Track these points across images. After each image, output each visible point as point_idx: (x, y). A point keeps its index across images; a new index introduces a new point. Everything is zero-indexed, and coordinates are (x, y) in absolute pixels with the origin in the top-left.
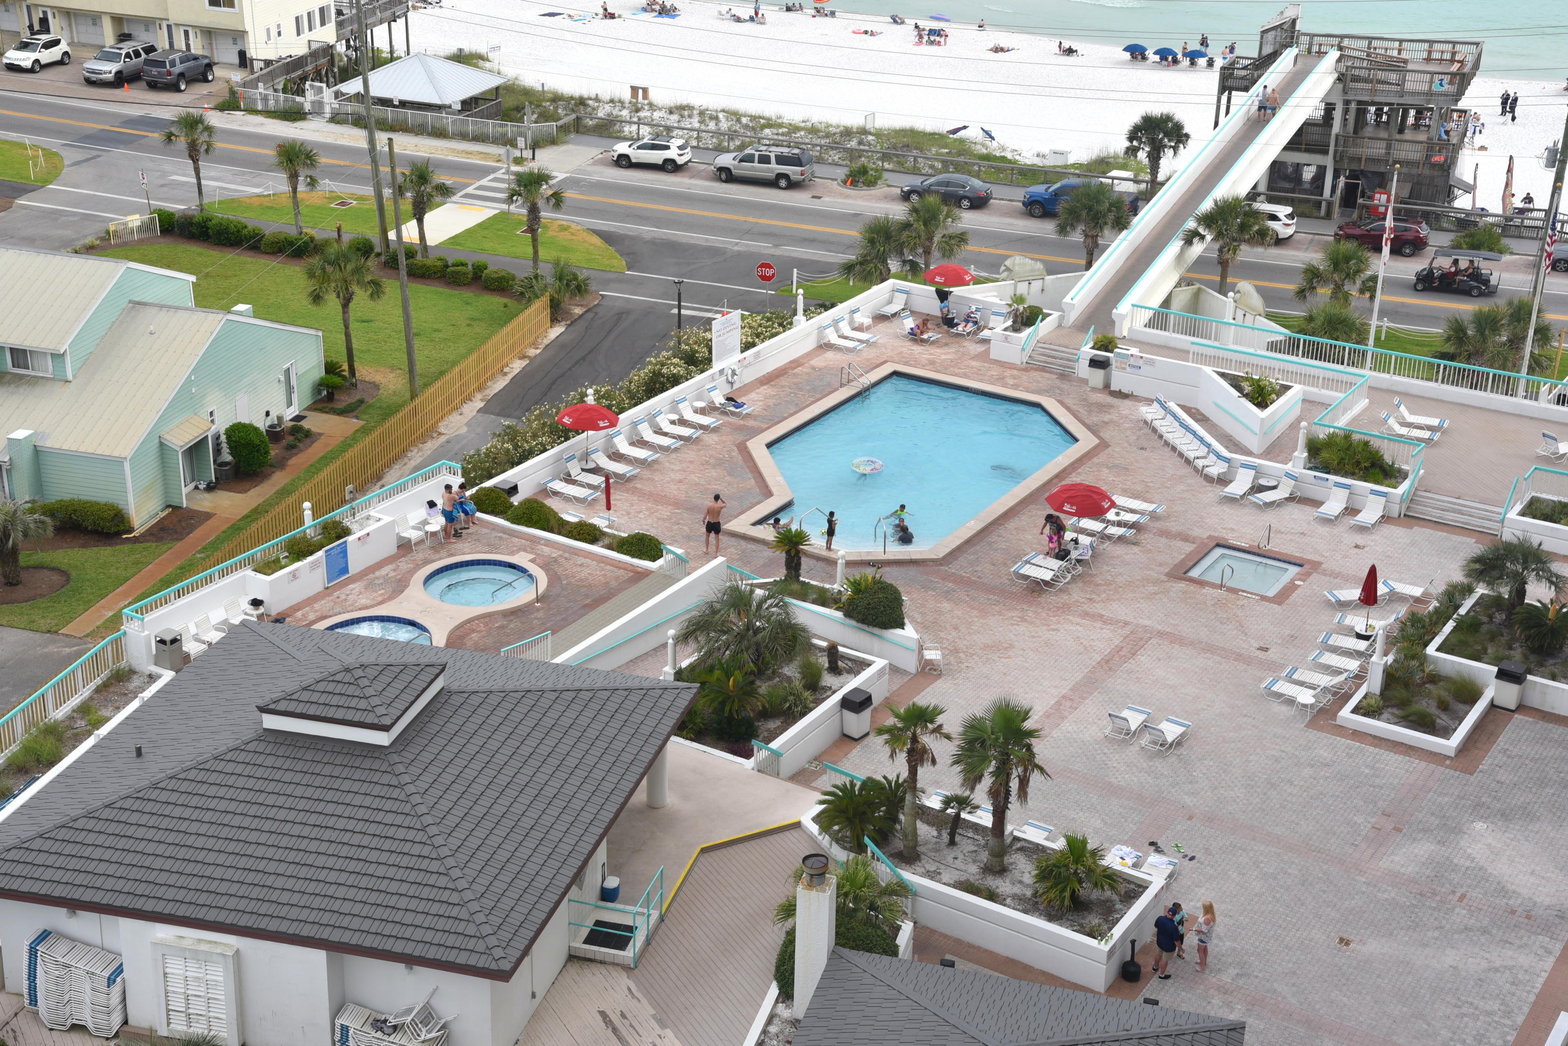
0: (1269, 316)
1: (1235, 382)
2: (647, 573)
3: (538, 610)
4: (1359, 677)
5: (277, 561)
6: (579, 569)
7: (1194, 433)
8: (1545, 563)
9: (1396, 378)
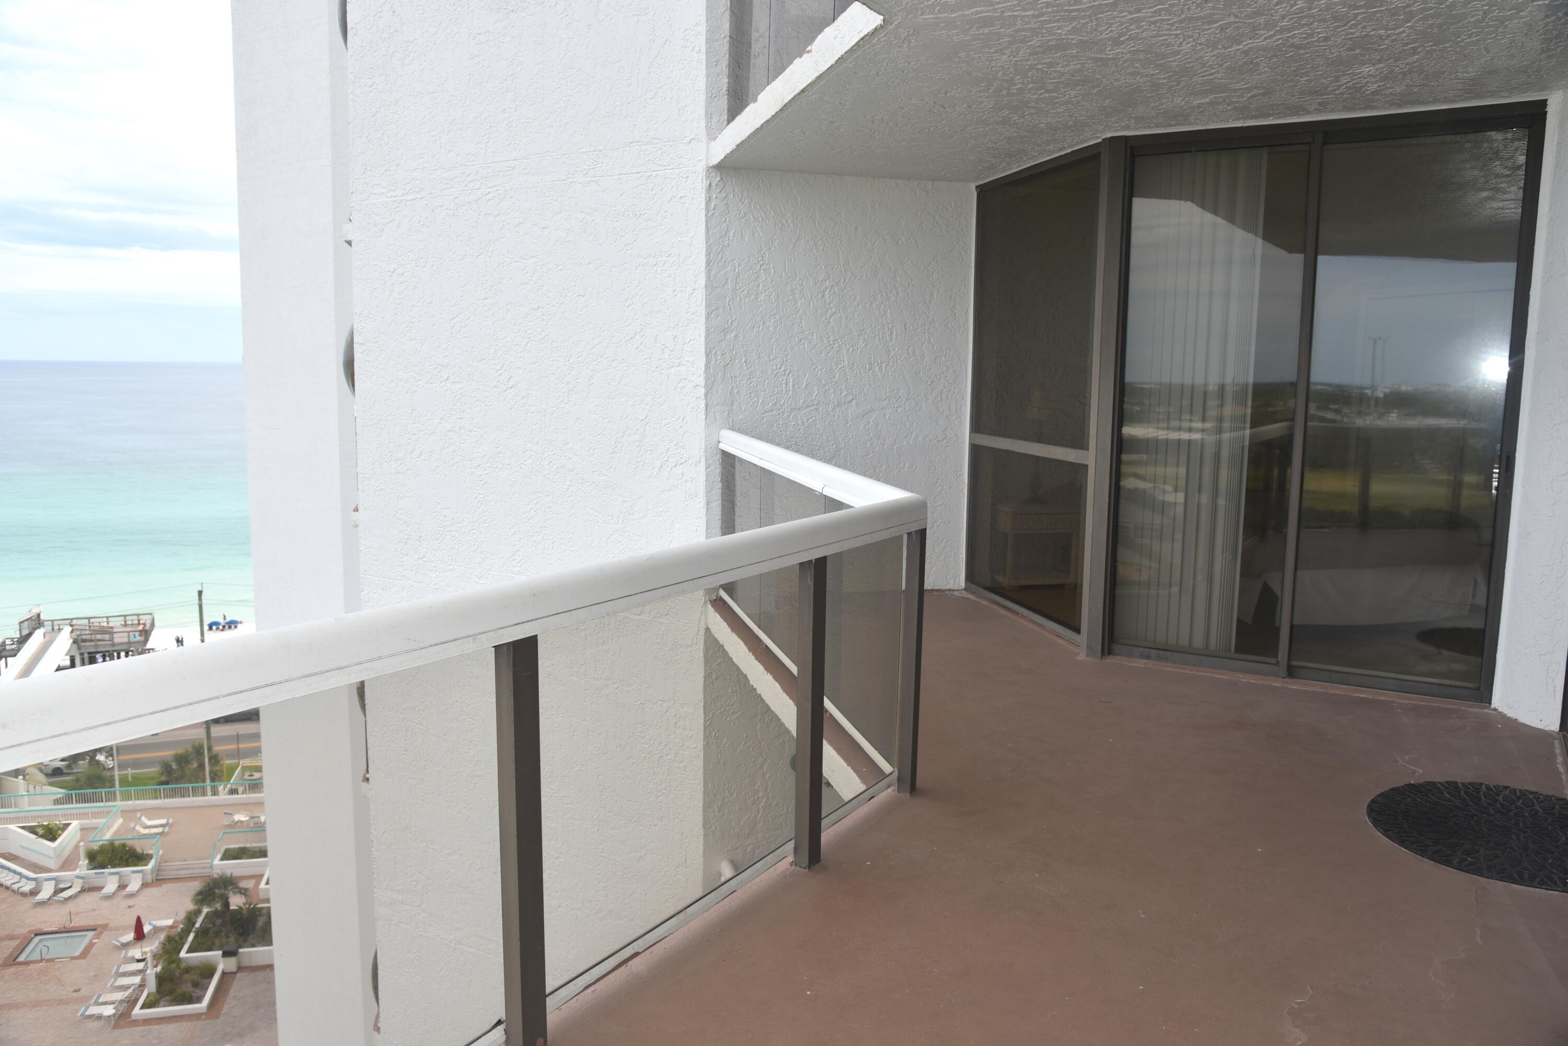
0: (51, 784)
1: (32, 830)
4: (142, 986)
8: (236, 884)
9: (137, 802)
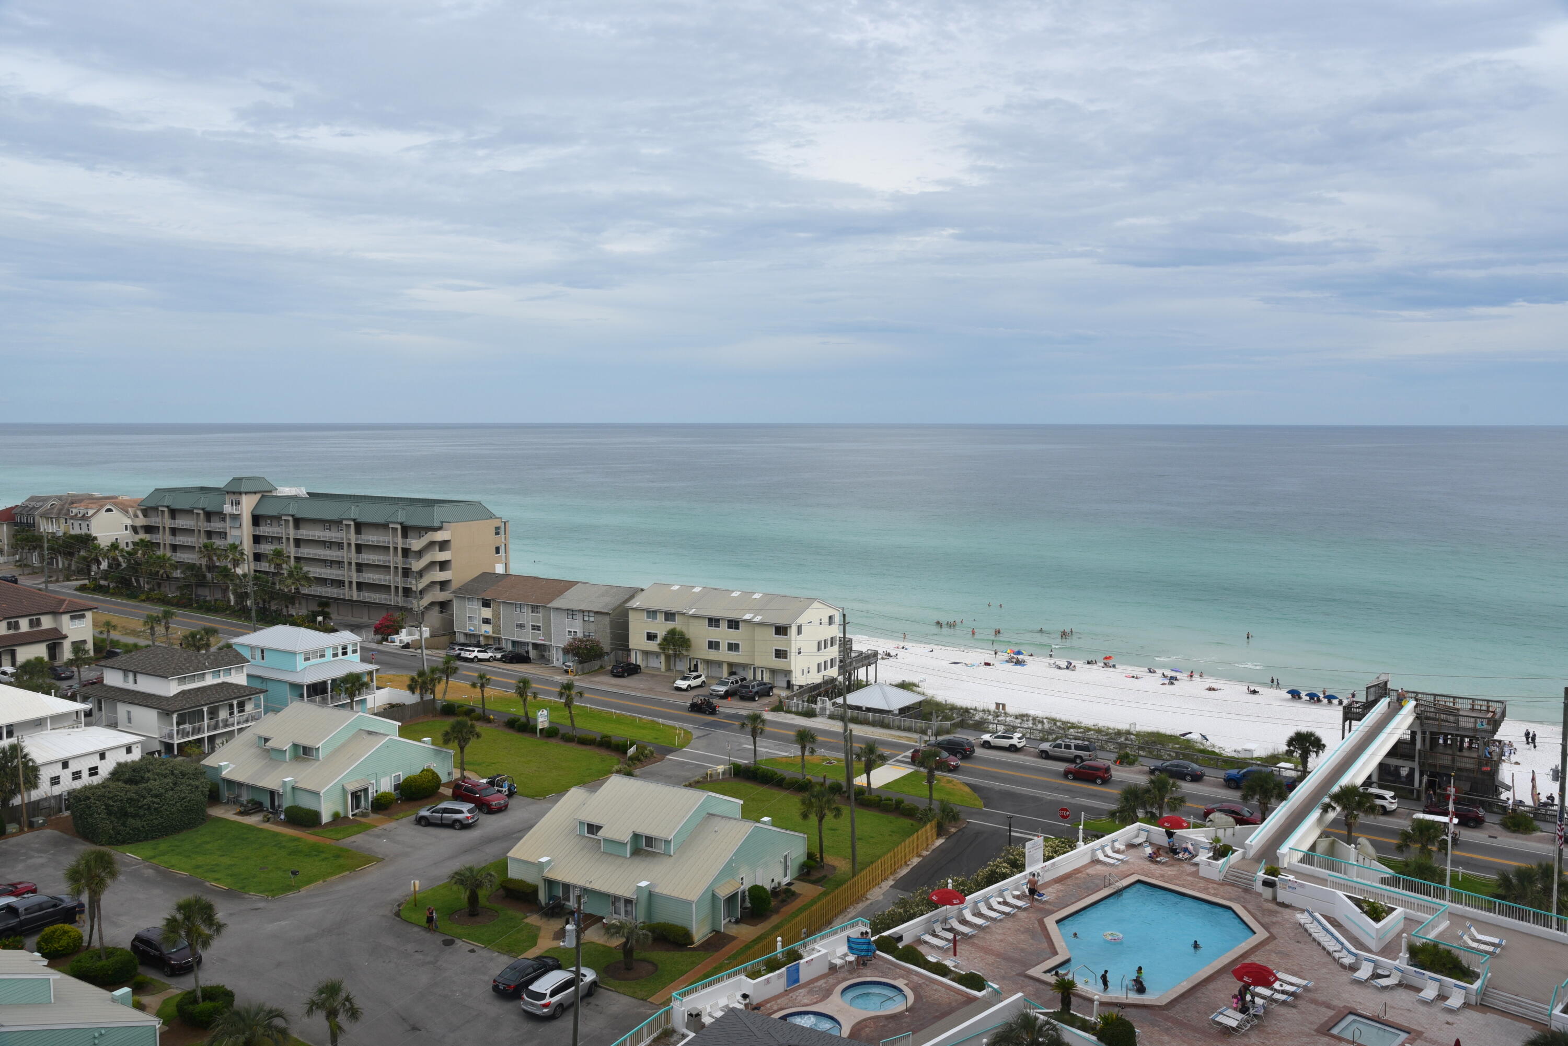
0: (1380, 860)
1: (1358, 903)
2: (975, 999)
3: (907, 1017)
5: (759, 971)
6: (934, 992)
7: (1332, 935)
9: (1468, 909)
